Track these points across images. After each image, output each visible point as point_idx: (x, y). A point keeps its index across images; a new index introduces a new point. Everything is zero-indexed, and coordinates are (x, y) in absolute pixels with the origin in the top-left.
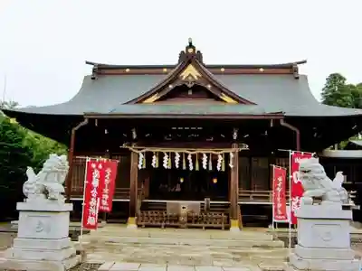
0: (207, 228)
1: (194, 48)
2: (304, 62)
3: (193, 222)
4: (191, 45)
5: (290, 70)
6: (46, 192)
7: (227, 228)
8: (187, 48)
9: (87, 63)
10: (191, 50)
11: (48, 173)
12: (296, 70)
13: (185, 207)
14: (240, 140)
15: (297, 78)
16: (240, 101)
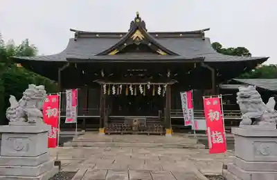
0: (151, 134)
1: (140, 19)
2: (208, 29)
3: (142, 130)
4: (138, 17)
5: (199, 35)
6: (26, 117)
7: (164, 134)
8: (136, 19)
9: (71, 30)
10: (138, 21)
11: (28, 100)
12: (203, 35)
13: (136, 120)
14: (172, 78)
15: (204, 40)
16: (170, 53)
